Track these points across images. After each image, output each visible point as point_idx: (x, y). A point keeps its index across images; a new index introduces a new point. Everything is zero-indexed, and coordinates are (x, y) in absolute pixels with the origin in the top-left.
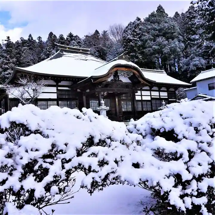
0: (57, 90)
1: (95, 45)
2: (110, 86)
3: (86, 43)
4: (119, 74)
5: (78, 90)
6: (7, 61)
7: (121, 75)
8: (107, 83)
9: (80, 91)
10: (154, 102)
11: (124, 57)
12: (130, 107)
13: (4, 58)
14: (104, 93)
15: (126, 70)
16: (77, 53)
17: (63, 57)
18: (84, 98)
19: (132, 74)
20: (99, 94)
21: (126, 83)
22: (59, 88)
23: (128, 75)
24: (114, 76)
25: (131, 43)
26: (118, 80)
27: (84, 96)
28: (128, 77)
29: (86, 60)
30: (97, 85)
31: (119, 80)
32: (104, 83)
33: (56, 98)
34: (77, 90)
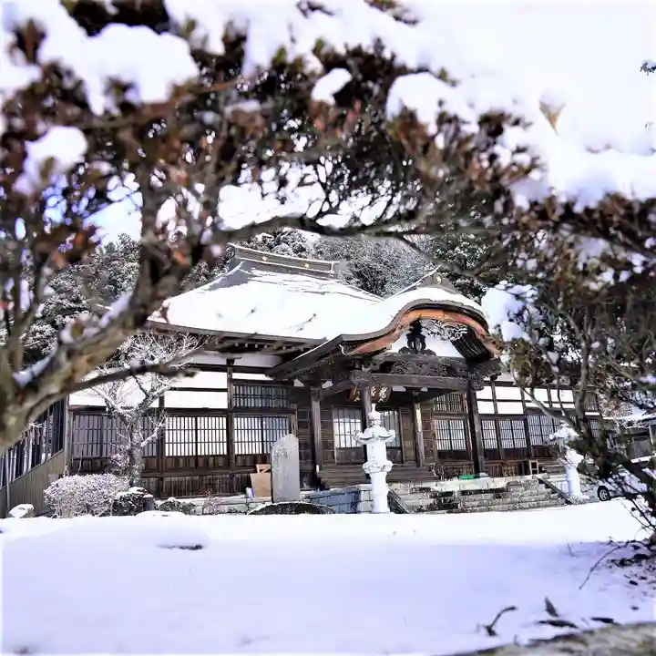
0: (230, 380)
1: (348, 257)
2: (397, 367)
3: (321, 253)
4: (424, 332)
5: (298, 383)
6: (73, 305)
7: (432, 333)
8: (388, 360)
9: (302, 385)
10: (533, 419)
11: (439, 279)
12: (461, 435)
13: (63, 295)
14: (378, 391)
15: (447, 317)
16: (295, 272)
17: (250, 283)
18: (316, 406)
19: (464, 331)
20: (361, 396)
21: (447, 359)
22: (236, 376)
23: (453, 335)
24: (411, 338)
25: (457, 249)
26: (423, 351)
27: (316, 400)
28: (453, 338)
29: (323, 293)
30: (357, 366)
31: (426, 349)
32: (380, 358)
33: (226, 407)
34: (293, 383)
